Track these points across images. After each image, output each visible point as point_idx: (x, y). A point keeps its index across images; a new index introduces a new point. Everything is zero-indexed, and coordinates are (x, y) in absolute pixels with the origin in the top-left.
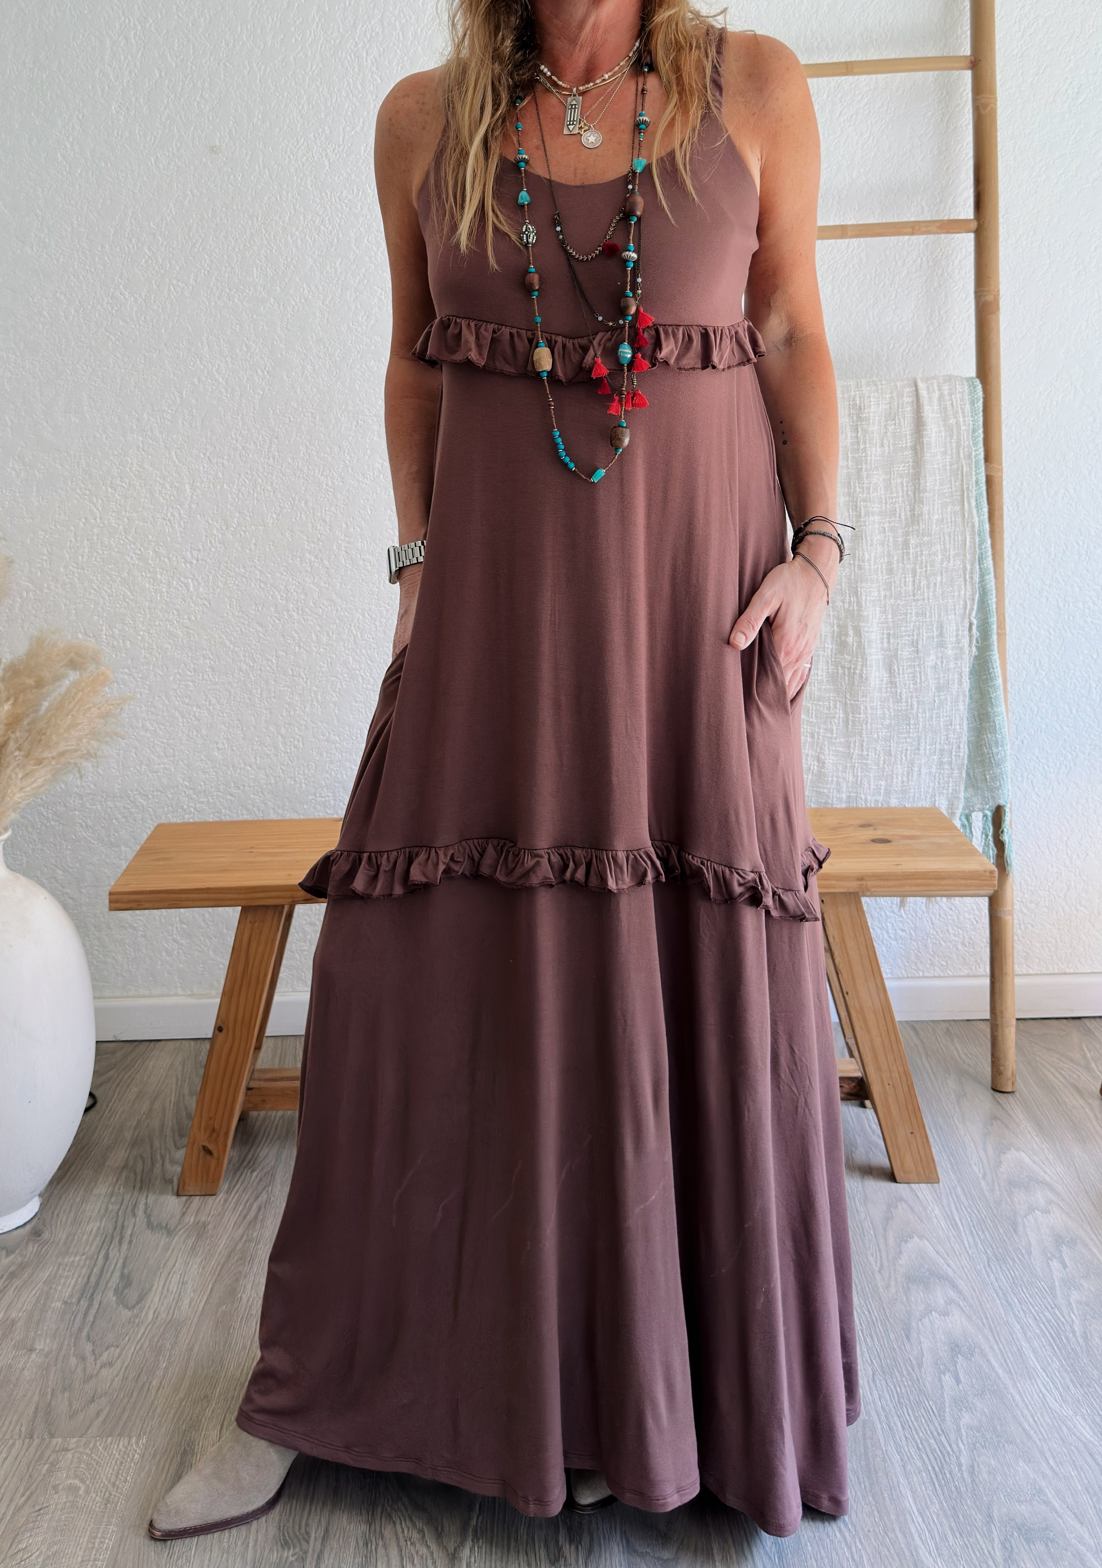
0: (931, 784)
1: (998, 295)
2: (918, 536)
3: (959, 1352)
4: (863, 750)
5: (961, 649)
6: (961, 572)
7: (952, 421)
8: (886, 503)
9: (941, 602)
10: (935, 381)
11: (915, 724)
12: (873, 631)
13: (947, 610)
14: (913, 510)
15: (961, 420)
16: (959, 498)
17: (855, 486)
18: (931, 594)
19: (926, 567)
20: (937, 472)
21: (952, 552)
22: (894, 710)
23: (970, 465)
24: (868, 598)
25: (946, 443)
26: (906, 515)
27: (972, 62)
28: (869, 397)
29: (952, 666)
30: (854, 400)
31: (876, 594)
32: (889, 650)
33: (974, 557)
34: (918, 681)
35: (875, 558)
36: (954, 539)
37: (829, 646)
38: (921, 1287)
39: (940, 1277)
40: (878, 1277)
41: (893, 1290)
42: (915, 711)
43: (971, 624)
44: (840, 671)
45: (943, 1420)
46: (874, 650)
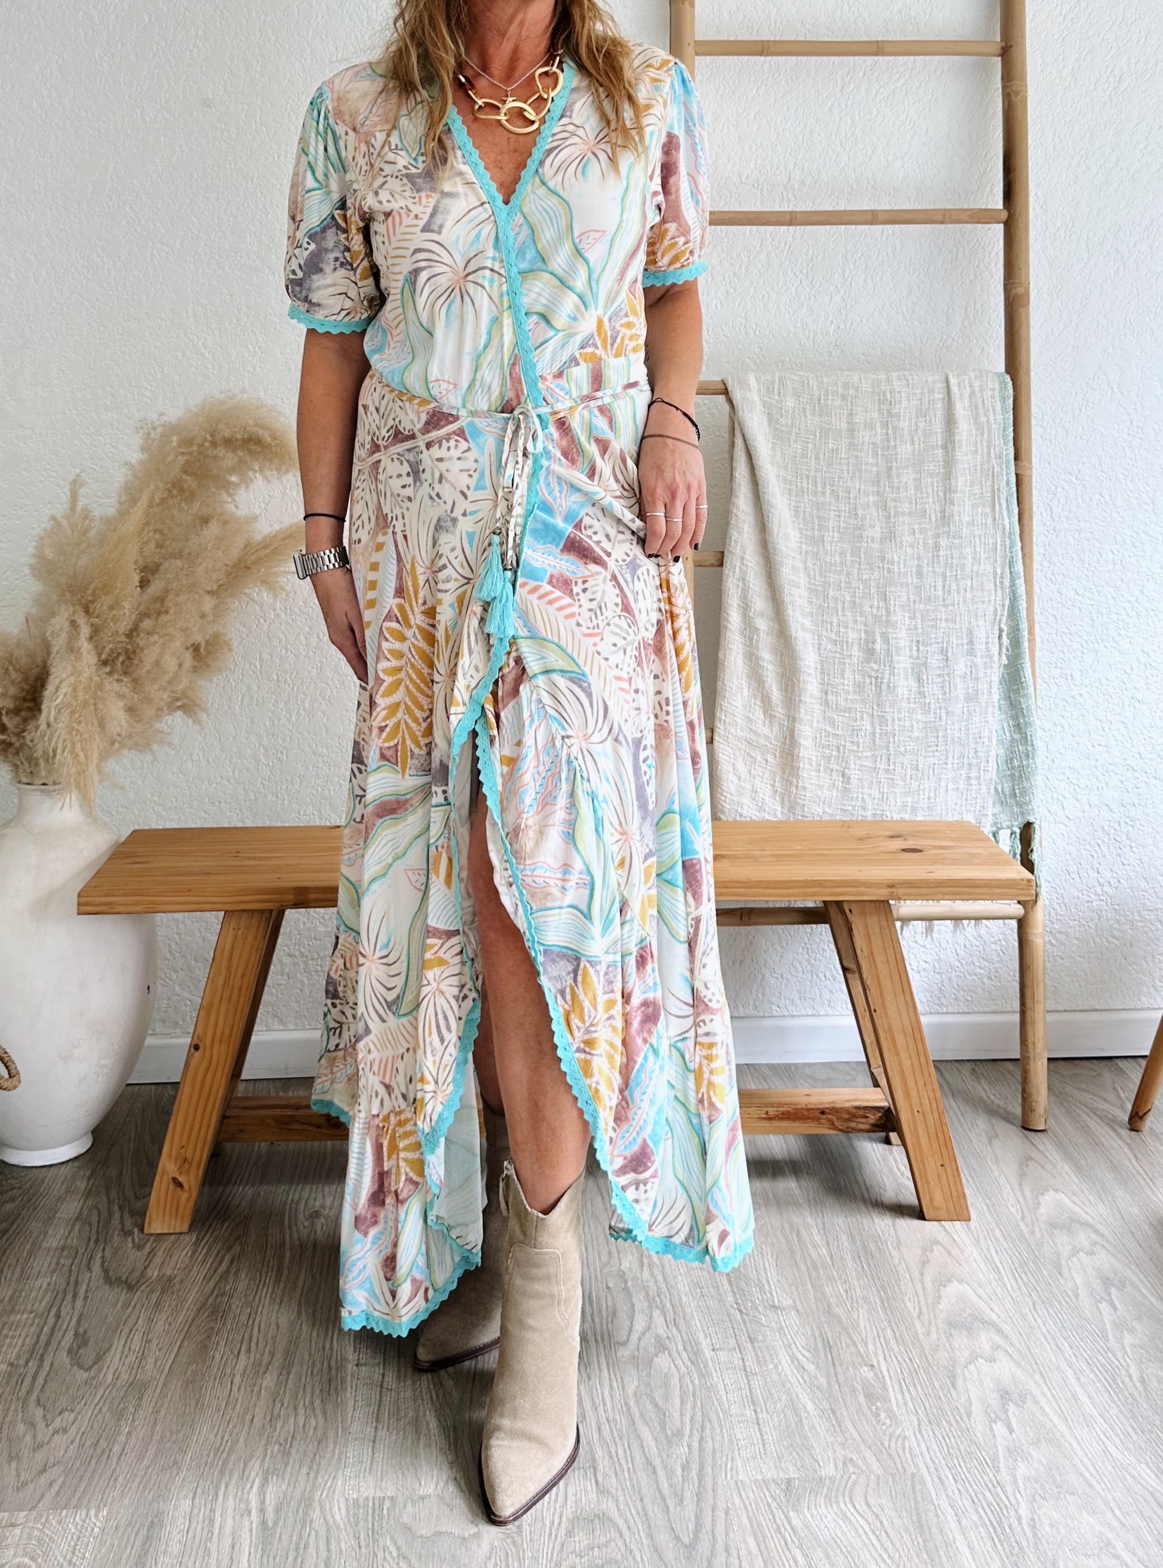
0: (960, 801)
1: (1029, 288)
2: (949, 538)
3: (1010, 1399)
4: (889, 765)
5: (992, 657)
6: (992, 576)
7: (983, 419)
8: (917, 504)
10: (968, 377)
12: (902, 638)
13: (978, 616)
14: (944, 511)
15: (992, 418)
16: (990, 500)
17: (885, 485)
18: (961, 599)
19: (957, 571)
20: (968, 472)
21: (983, 556)
22: (923, 722)
23: (1001, 465)
24: (898, 603)
25: (977, 442)
26: (936, 516)
27: (1002, 49)
28: (900, 392)
29: (982, 675)
30: (884, 395)
31: (905, 598)
32: (918, 658)
33: (1006, 561)
34: (948, 691)
35: (905, 560)
36: (986, 544)
38: (965, 1333)
39: (984, 1322)
40: (917, 1323)
41: (934, 1336)
42: (943, 723)
43: (1001, 632)
44: (867, 680)
45: (998, 1471)
46: (901, 658)
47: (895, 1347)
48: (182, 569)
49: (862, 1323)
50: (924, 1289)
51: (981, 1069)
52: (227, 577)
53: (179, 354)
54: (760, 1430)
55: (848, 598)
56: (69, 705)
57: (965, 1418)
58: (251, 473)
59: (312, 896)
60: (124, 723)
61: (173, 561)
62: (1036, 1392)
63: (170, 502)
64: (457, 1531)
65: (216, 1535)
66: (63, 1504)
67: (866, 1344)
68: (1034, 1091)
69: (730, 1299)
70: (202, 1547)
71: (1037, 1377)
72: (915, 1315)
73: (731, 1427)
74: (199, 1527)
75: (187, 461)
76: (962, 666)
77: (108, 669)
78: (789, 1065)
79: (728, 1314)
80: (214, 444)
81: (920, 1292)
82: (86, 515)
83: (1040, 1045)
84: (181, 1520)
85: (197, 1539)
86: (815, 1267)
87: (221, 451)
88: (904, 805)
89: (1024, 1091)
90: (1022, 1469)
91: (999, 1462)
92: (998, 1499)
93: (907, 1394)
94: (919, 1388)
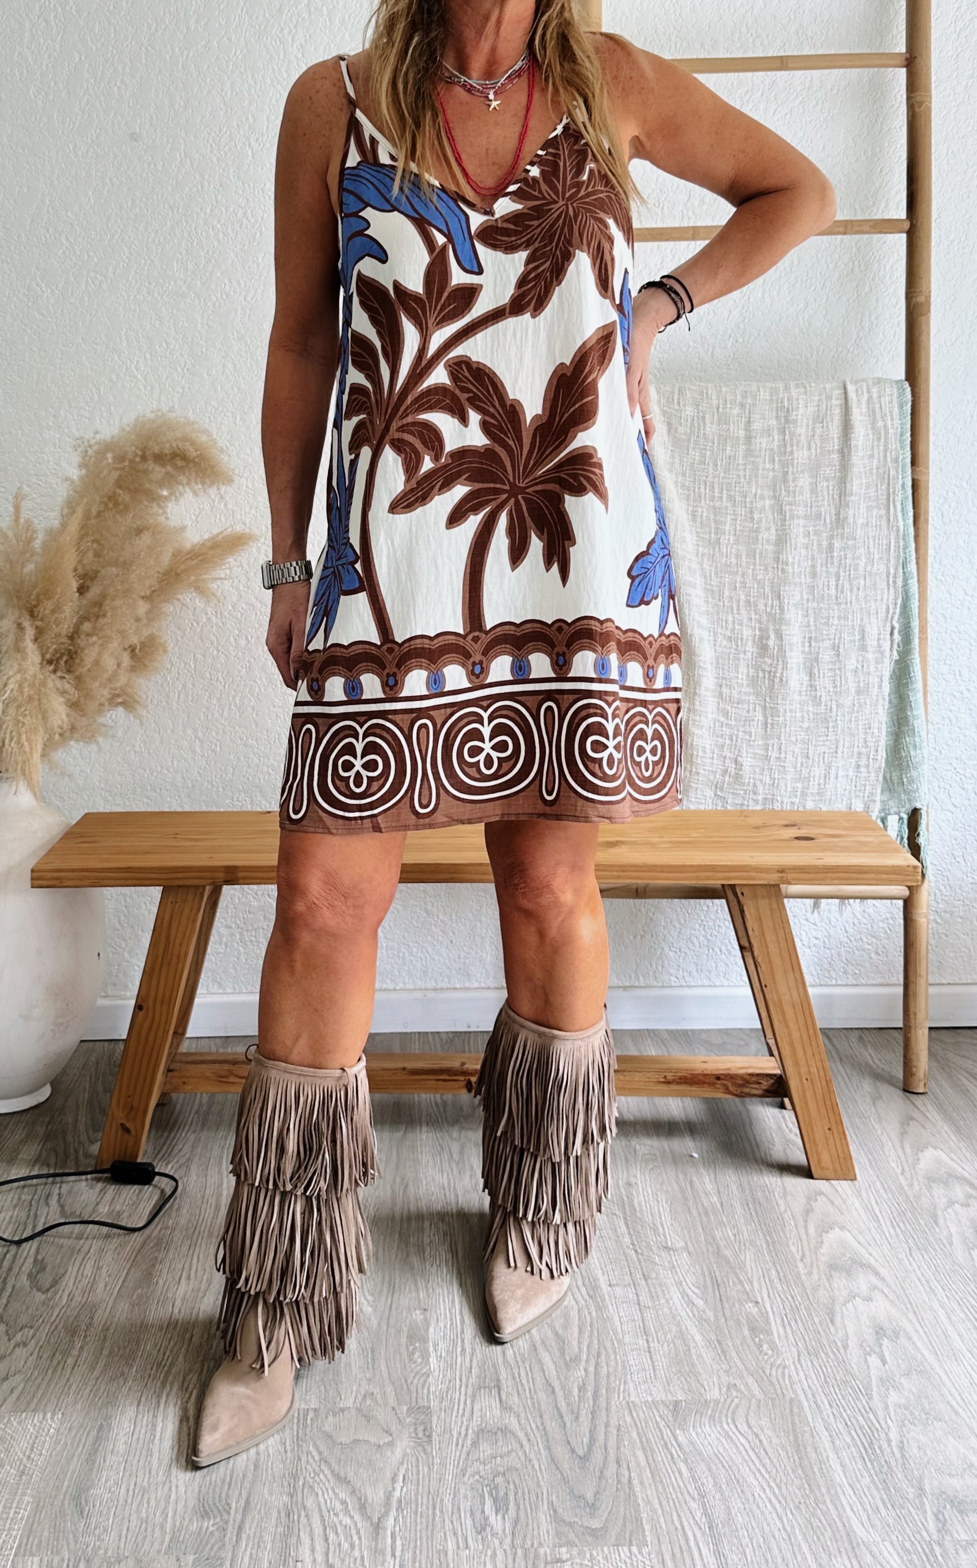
0: (848, 788)
1: (930, 296)
2: (842, 540)
3: (885, 1335)
4: (780, 753)
5: (882, 653)
6: (884, 576)
7: (880, 424)
8: (811, 507)
9: (864, 605)
10: (864, 384)
11: (834, 727)
12: (794, 634)
13: (870, 614)
14: (838, 514)
15: (889, 423)
16: (885, 502)
17: (781, 490)
18: (854, 598)
19: (850, 571)
20: (863, 475)
21: (876, 557)
22: (813, 713)
23: (897, 469)
24: (791, 602)
25: (873, 447)
26: (831, 519)
27: (907, 59)
28: (797, 399)
29: (872, 669)
30: (782, 402)
31: (798, 597)
32: (809, 653)
33: (898, 561)
34: (839, 684)
35: (798, 561)
36: (879, 545)
37: (751, 649)
38: (844, 1274)
39: (862, 1265)
40: (800, 1265)
41: (815, 1276)
42: (834, 714)
43: (893, 628)
44: (761, 674)
45: (871, 1399)
46: (794, 654)
47: (777, 1284)
48: (117, 576)
49: (748, 1263)
50: (807, 1235)
51: (867, 1037)
52: (160, 583)
53: (114, 377)
54: (651, 1357)
55: (743, 597)
56: (15, 700)
57: (842, 1351)
58: (181, 488)
59: (241, 874)
60: (64, 716)
61: (108, 569)
62: (909, 1328)
63: (106, 514)
64: (373, 1440)
65: (157, 1437)
66: (23, 1407)
67: (751, 1283)
68: (914, 1057)
69: (627, 1240)
70: (145, 1448)
71: (911, 1315)
72: (798, 1257)
73: (625, 1355)
74: (143, 1431)
75: (120, 476)
76: (853, 661)
77: (51, 668)
78: (686, 1031)
79: (625, 1254)
80: (144, 458)
81: (804, 1237)
82: (29, 525)
83: (921, 1016)
84: (126, 1424)
85: (141, 1441)
86: (707, 1214)
87: (151, 465)
88: (794, 790)
89: (905, 1057)
90: (893, 1397)
91: (872, 1390)
92: (869, 1423)
93: (788, 1328)
94: (800, 1323)
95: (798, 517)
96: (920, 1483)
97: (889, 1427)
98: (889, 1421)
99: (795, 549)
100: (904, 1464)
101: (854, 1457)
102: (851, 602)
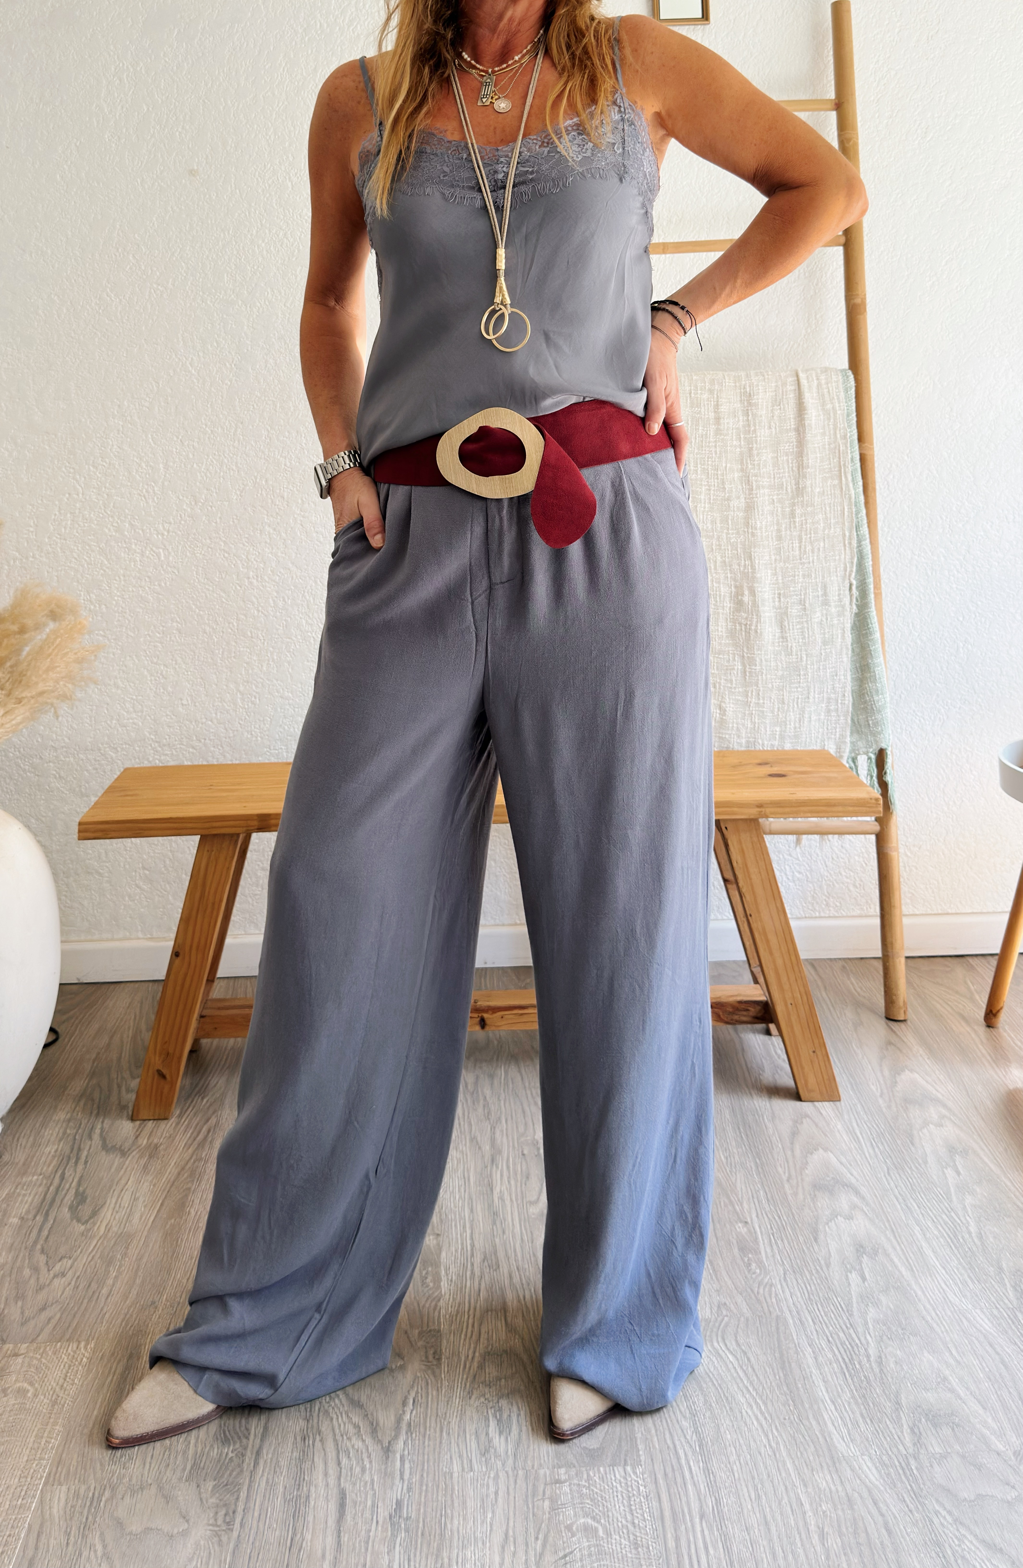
0: (821, 730)
1: (866, 299)
2: (803, 507)
3: (865, 1253)
4: (759, 699)
5: (843, 607)
6: (841, 538)
7: (829, 406)
8: (775, 478)
9: (824, 565)
10: (815, 372)
11: (805, 675)
12: (766, 590)
13: (830, 572)
14: (798, 483)
15: (838, 405)
16: (837, 473)
17: (748, 463)
18: (816, 558)
19: (811, 534)
20: (817, 450)
21: (834, 521)
22: (787, 662)
23: (847, 445)
24: (761, 562)
25: (825, 426)
26: (792, 488)
27: (837, 104)
28: (758, 385)
29: (836, 622)
31: (767, 558)
32: (780, 608)
33: (852, 525)
34: (807, 636)
35: (766, 526)
36: (835, 511)
37: (728, 604)
38: (827, 1194)
39: (844, 1185)
40: (787, 1186)
41: (801, 1197)
42: (804, 663)
43: (851, 585)
44: (738, 627)
45: (851, 1315)
46: (766, 608)
47: (766, 1206)
49: (737, 1187)
50: (794, 1156)
51: (850, 966)
57: (825, 1268)
62: (886, 1246)
66: (58, 1337)
67: (742, 1205)
71: (889, 1232)
72: (786, 1178)
81: (790, 1159)
83: (897, 946)
89: (885, 985)
90: (872, 1313)
91: (852, 1307)
92: (850, 1340)
93: (775, 1247)
94: (786, 1241)
95: (763, 487)
96: (896, 1397)
97: (868, 1343)
98: (868, 1337)
99: (762, 515)
100: (882, 1379)
101: (835, 1373)
102: (813, 562)
